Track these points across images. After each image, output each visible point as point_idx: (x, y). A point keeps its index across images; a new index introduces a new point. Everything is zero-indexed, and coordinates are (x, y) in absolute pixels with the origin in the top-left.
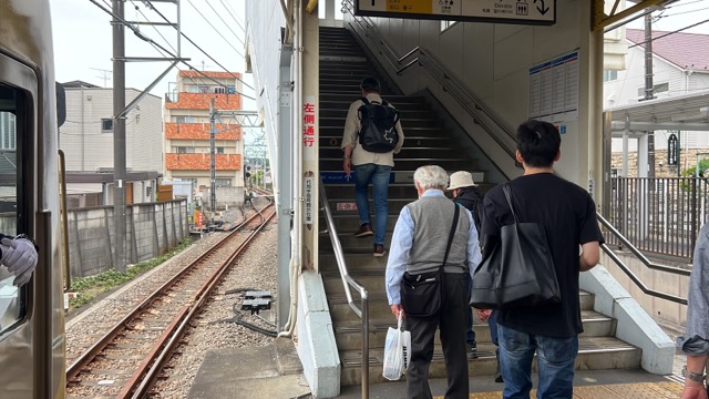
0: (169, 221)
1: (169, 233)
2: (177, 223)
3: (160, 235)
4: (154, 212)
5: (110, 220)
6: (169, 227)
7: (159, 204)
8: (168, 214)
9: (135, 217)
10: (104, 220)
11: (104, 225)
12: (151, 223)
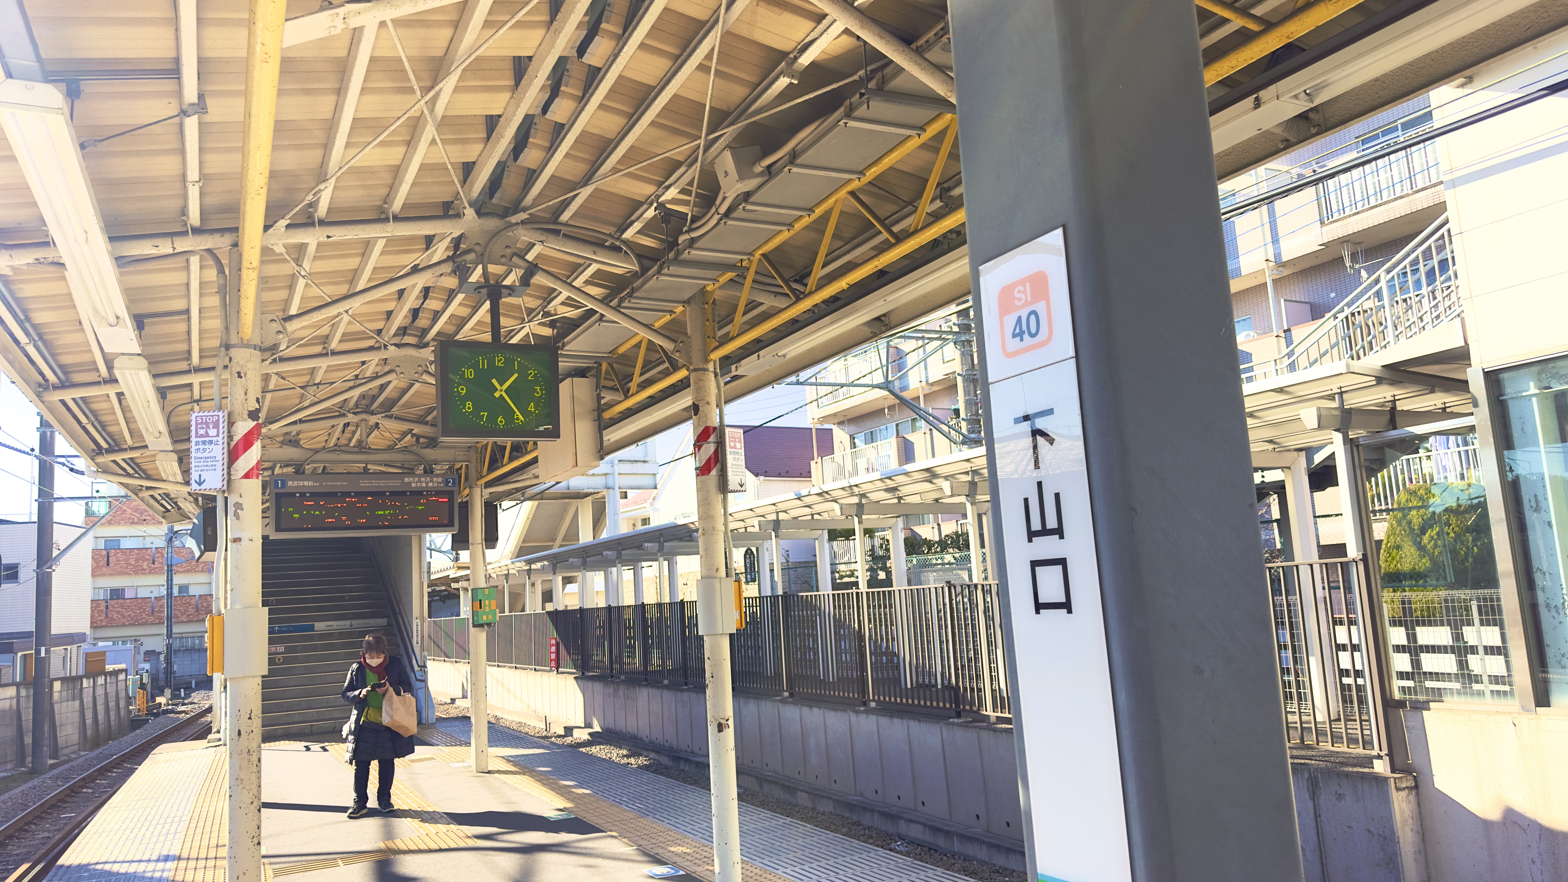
0: (100, 701)
1: (101, 716)
2: (112, 704)
3: (89, 721)
4: (82, 689)
5: (22, 701)
6: (101, 708)
7: (88, 677)
8: (100, 691)
9: (56, 696)
10: (14, 701)
11: (15, 706)
12: (77, 703)
